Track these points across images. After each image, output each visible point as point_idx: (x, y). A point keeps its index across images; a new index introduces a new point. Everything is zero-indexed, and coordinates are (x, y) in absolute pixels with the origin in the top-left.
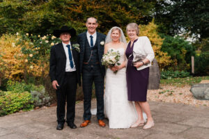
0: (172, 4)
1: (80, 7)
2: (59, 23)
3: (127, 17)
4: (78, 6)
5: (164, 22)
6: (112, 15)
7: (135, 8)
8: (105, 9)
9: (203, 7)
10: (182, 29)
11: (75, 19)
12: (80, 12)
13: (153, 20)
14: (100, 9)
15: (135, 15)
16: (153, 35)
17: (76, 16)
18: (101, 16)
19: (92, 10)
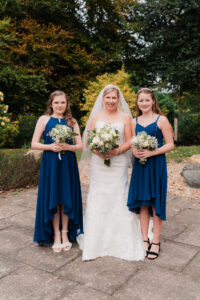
0: (147, 46)
1: (24, 45)
3: (89, 61)
4: (21, 44)
5: (137, 70)
6: (68, 58)
7: (99, 50)
8: (59, 49)
9: (188, 52)
10: (158, 79)
11: (17, 63)
12: (24, 52)
13: (123, 66)
14: (51, 49)
15: (99, 60)
16: (125, 88)
17: (18, 58)
18: (53, 59)
19: (40, 50)
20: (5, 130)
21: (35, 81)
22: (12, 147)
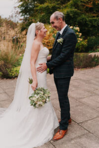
1: (92, 3)
2: (76, 16)
12: (91, 6)
17: (88, 9)
20: (81, 44)
21: (95, 20)
22: (84, 52)
